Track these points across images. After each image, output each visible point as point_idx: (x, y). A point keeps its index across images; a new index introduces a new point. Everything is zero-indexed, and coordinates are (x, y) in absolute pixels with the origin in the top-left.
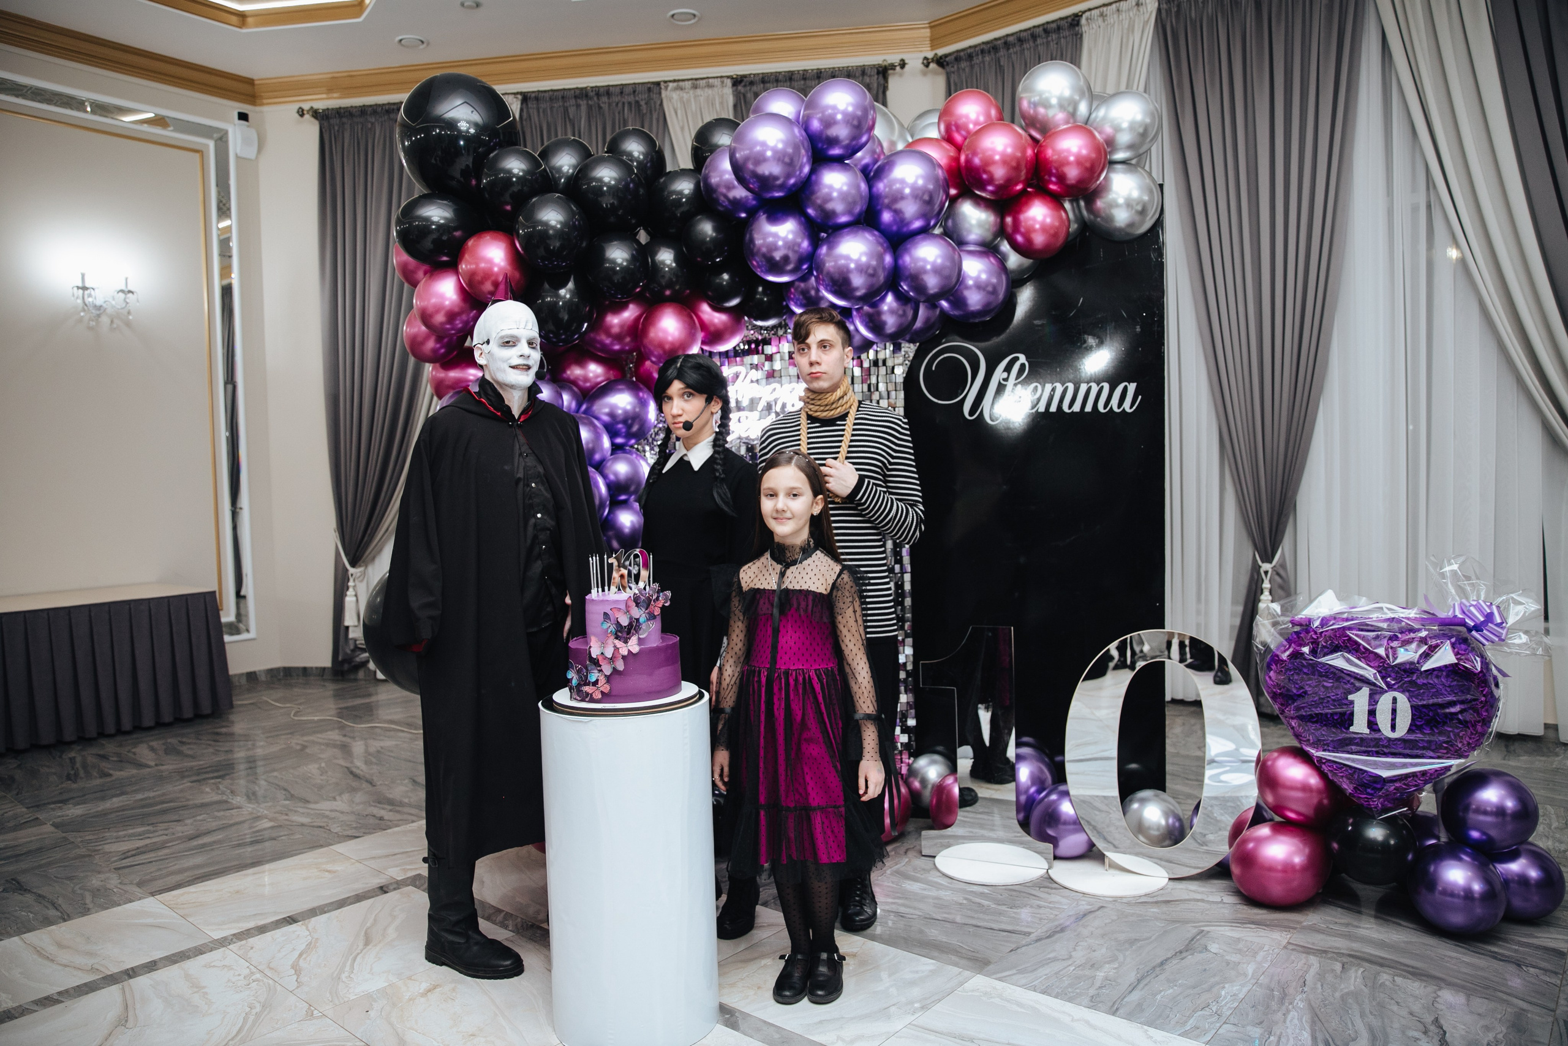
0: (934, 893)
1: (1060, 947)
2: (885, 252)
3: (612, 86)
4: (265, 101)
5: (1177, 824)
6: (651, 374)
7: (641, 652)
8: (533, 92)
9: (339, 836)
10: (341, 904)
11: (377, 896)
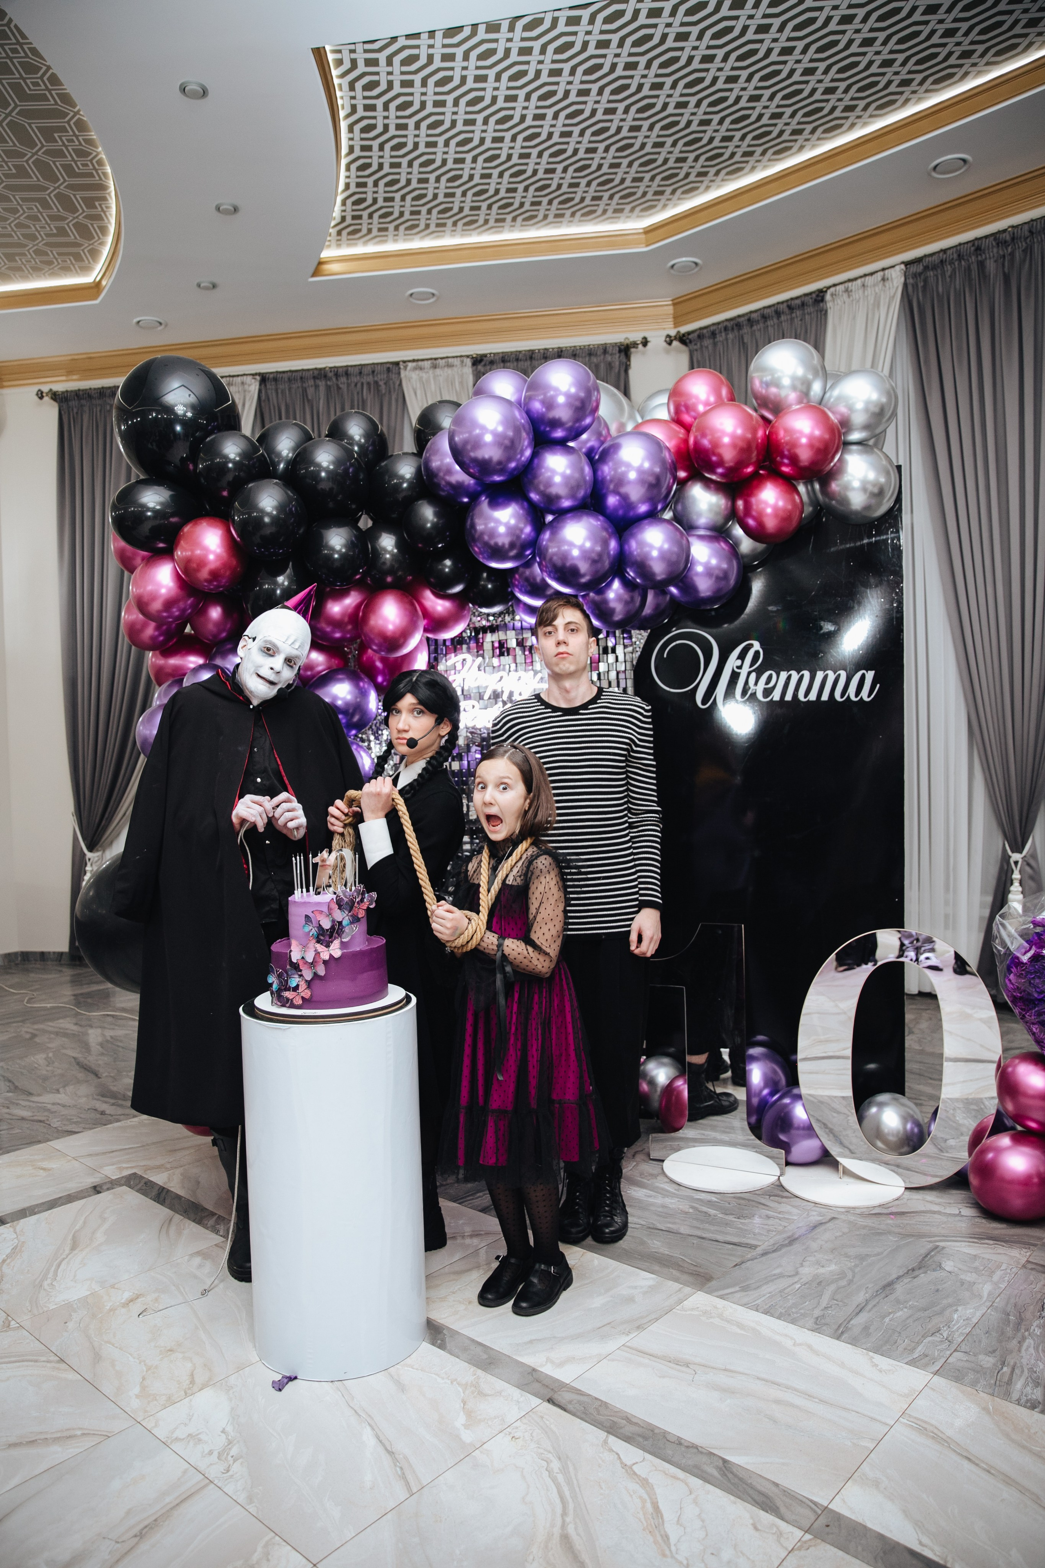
0: (659, 1200)
1: (785, 1262)
2: (610, 536)
3: (351, 366)
4: (5, 384)
5: (916, 1130)
6: (373, 662)
7: (343, 955)
8: (271, 373)
9: (58, 1131)
10: (52, 1204)
11: (90, 1196)
